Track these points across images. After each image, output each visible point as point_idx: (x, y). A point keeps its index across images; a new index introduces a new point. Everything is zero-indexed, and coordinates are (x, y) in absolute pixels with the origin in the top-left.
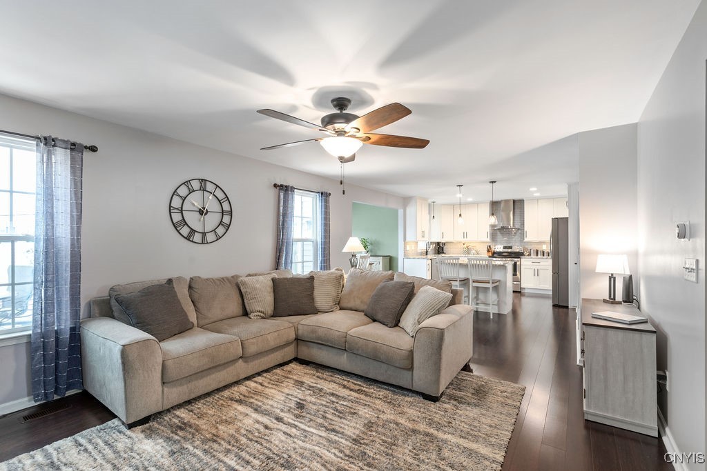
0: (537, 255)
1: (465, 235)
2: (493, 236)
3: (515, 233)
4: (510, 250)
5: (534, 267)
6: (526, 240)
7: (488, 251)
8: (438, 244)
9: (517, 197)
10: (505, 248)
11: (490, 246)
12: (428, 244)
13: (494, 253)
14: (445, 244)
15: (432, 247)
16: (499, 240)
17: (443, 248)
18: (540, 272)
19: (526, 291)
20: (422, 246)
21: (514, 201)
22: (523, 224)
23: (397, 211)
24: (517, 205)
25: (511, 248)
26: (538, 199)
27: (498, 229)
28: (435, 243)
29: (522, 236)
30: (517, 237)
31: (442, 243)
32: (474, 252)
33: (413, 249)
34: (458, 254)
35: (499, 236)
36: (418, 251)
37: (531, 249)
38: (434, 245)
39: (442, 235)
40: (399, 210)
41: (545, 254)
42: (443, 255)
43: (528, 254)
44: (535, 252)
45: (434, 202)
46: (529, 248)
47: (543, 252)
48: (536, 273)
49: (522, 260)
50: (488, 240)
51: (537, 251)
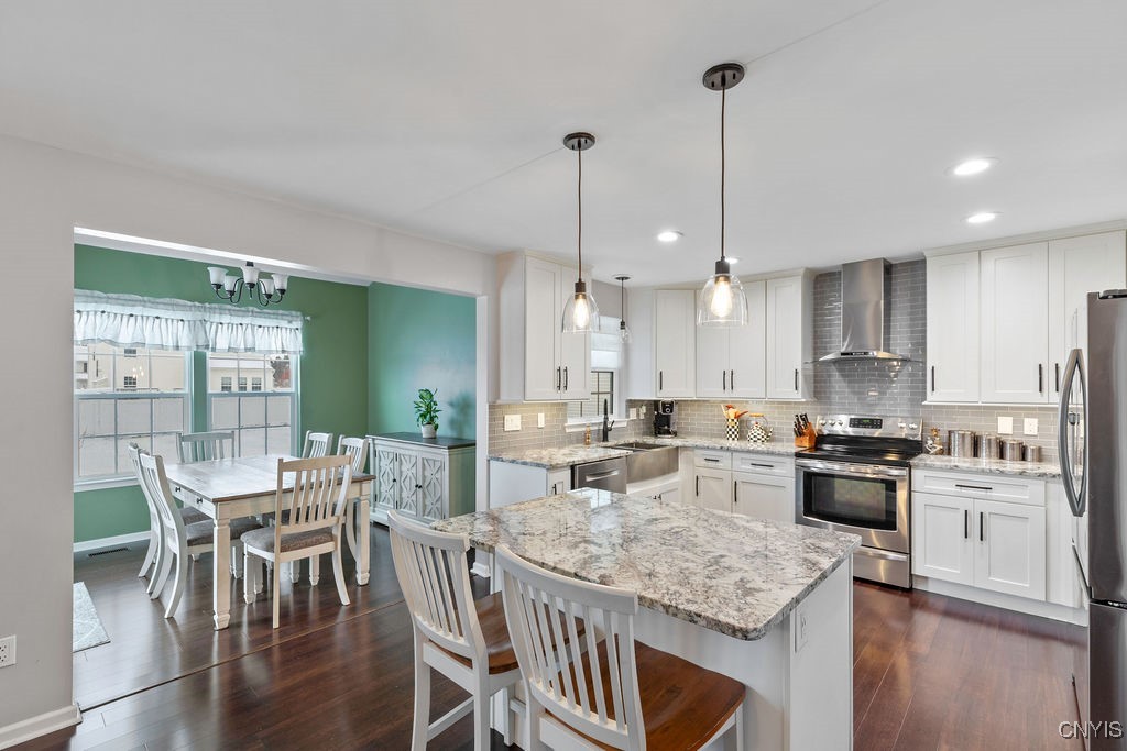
0: (976, 454)
1: (728, 380)
2: (818, 386)
4: (877, 433)
5: (967, 504)
6: (932, 398)
7: (799, 433)
8: (655, 404)
9: (897, 247)
10: (855, 423)
11: (805, 418)
13: (820, 440)
14: (671, 404)
15: (632, 416)
16: (836, 398)
17: (668, 418)
18: (992, 526)
19: (931, 588)
21: (889, 268)
22: (920, 344)
23: (469, 302)
24: (901, 282)
25: (876, 423)
26: (981, 248)
27: (835, 362)
28: (648, 404)
29: (919, 386)
30: (899, 388)
31: (664, 404)
32: (755, 431)
33: (541, 423)
34: (713, 436)
35: (838, 382)
36: (568, 431)
37: (950, 432)
38: (644, 408)
39: (659, 376)
40: (478, 299)
41: (1008, 452)
42: (667, 440)
43: (939, 447)
44: (968, 441)
45: (623, 279)
46: (945, 427)
47: (1003, 444)
48: (976, 527)
49: (919, 473)
50: (798, 396)
51: (977, 440)
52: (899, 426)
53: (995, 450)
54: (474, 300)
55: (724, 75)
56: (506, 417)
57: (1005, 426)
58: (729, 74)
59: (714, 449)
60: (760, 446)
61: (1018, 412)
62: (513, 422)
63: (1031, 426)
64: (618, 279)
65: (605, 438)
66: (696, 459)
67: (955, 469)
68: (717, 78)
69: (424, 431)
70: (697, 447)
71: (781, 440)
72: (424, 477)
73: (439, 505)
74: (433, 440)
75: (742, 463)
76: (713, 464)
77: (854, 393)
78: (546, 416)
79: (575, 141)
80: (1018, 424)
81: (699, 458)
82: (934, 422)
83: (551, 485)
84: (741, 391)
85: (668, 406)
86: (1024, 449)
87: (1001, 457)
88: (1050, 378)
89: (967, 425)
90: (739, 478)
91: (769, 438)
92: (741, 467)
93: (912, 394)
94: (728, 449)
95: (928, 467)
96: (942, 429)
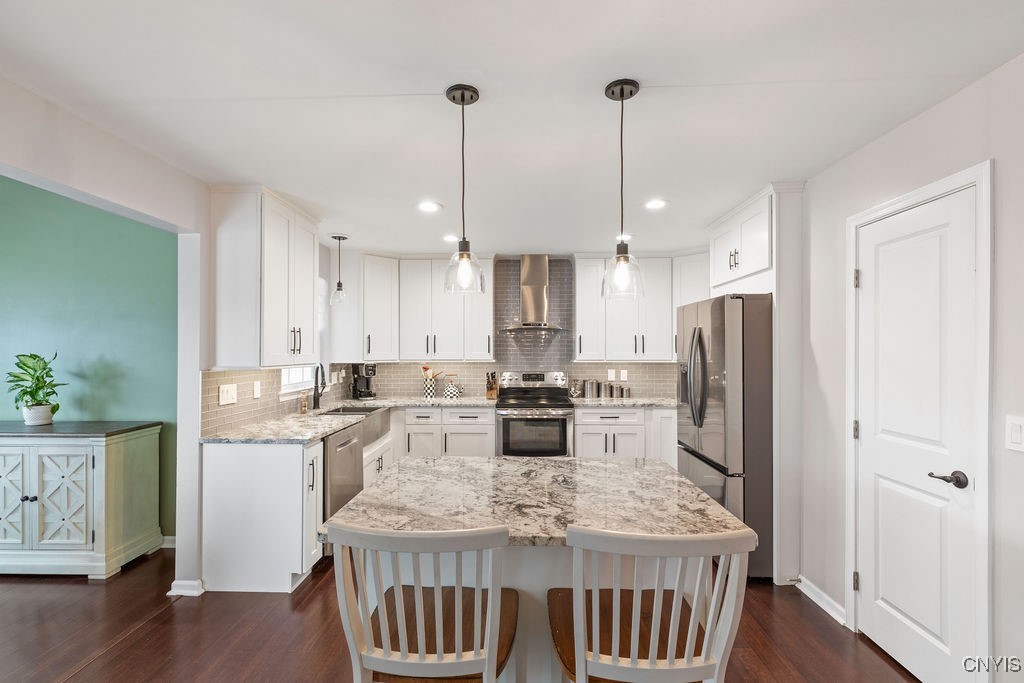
0: (598, 396)
1: (431, 344)
2: (501, 349)
3: (548, 342)
4: (538, 384)
5: (604, 430)
6: (579, 358)
7: (490, 387)
8: (355, 368)
9: (559, 248)
10: (526, 378)
11: (493, 376)
12: (318, 372)
13: (504, 392)
14: (374, 366)
15: (334, 380)
16: (512, 358)
18: (620, 442)
20: (298, 379)
21: (553, 260)
24: (559, 271)
25: (540, 377)
28: (347, 367)
29: (568, 350)
30: (554, 350)
31: (367, 366)
32: (452, 389)
33: (257, 394)
34: (409, 395)
35: (513, 347)
36: (282, 399)
37: (584, 381)
38: (343, 371)
39: (366, 340)
40: (179, 236)
41: (615, 393)
42: (369, 402)
43: (579, 392)
44: (595, 387)
45: (339, 238)
46: (581, 377)
47: (611, 388)
48: (611, 444)
49: (578, 412)
50: (490, 357)
51: (599, 386)
52: (557, 378)
53: (608, 392)
54: (175, 237)
55: (622, 89)
56: (223, 388)
57: (611, 376)
58: (627, 88)
59: (426, 407)
60: (455, 401)
61: (618, 366)
62: (229, 393)
63: (624, 375)
64: (335, 238)
65: (316, 405)
66: (408, 421)
67: (599, 406)
68: (617, 90)
69: (29, 416)
70: (408, 406)
71: (469, 395)
72: (43, 485)
73: (81, 518)
74: (47, 428)
75: (451, 417)
76: (424, 420)
78: (262, 385)
79: (458, 94)
80: (618, 375)
81: (410, 417)
82: (575, 375)
83: (308, 461)
84: (442, 354)
85: (372, 369)
86: (622, 390)
87: (612, 396)
88: (640, 344)
89: (593, 376)
90: (448, 430)
91: (461, 394)
92: (450, 421)
93: (561, 355)
94: (439, 406)
95: (585, 406)
96: (581, 379)
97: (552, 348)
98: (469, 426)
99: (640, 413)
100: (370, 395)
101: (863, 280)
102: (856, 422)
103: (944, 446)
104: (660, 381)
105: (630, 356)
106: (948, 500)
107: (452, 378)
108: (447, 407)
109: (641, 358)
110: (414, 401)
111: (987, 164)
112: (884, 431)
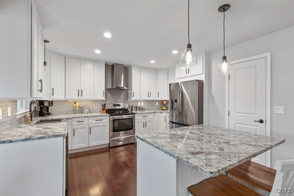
1: (80, 93)
6: (133, 99)
7: (103, 109)
17: (47, 108)
25: (119, 105)
33: (9, 114)
34: (67, 114)
36: (17, 118)
37: (132, 106)
44: (136, 107)
45: (45, 41)
47: (140, 108)
48: (145, 125)
49: (136, 115)
50: (104, 98)
51: (137, 107)
52: (123, 105)
53: (139, 109)
55: (224, 8)
57: (139, 104)
59: (82, 117)
61: (141, 101)
66: (73, 123)
67: (142, 113)
71: (93, 112)
75: (92, 121)
77: (113, 98)
78: (11, 109)
80: (141, 104)
82: (129, 104)
84: (85, 96)
85: (51, 103)
86: (142, 108)
87: (140, 111)
88: (149, 94)
89: (134, 105)
90: (90, 126)
91: (90, 112)
92: (92, 122)
93: (125, 98)
94: (87, 117)
95: (138, 114)
96: (131, 106)
97: (122, 96)
98: (100, 123)
99: (152, 115)
100: (49, 114)
101: (231, 78)
102: (229, 111)
103: (256, 115)
104: (152, 106)
105: (147, 98)
106: (257, 126)
107: (86, 106)
108: (91, 117)
109: (149, 99)
110: (72, 116)
111: (270, 53)
112: (237, 113)
